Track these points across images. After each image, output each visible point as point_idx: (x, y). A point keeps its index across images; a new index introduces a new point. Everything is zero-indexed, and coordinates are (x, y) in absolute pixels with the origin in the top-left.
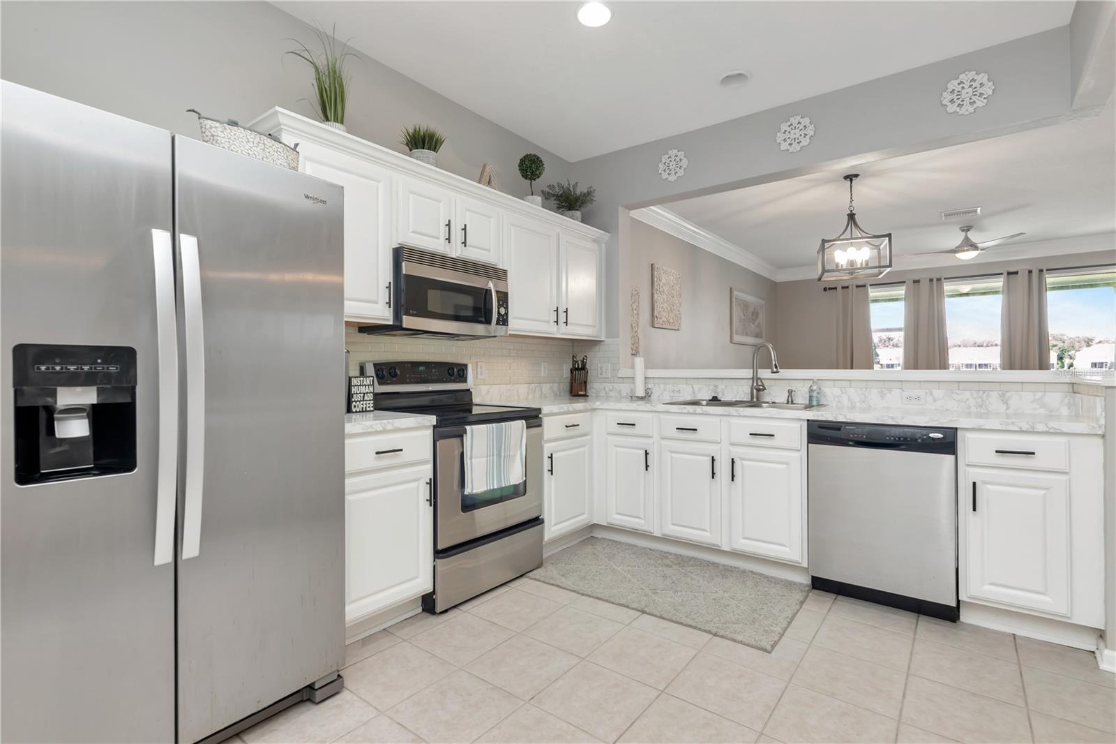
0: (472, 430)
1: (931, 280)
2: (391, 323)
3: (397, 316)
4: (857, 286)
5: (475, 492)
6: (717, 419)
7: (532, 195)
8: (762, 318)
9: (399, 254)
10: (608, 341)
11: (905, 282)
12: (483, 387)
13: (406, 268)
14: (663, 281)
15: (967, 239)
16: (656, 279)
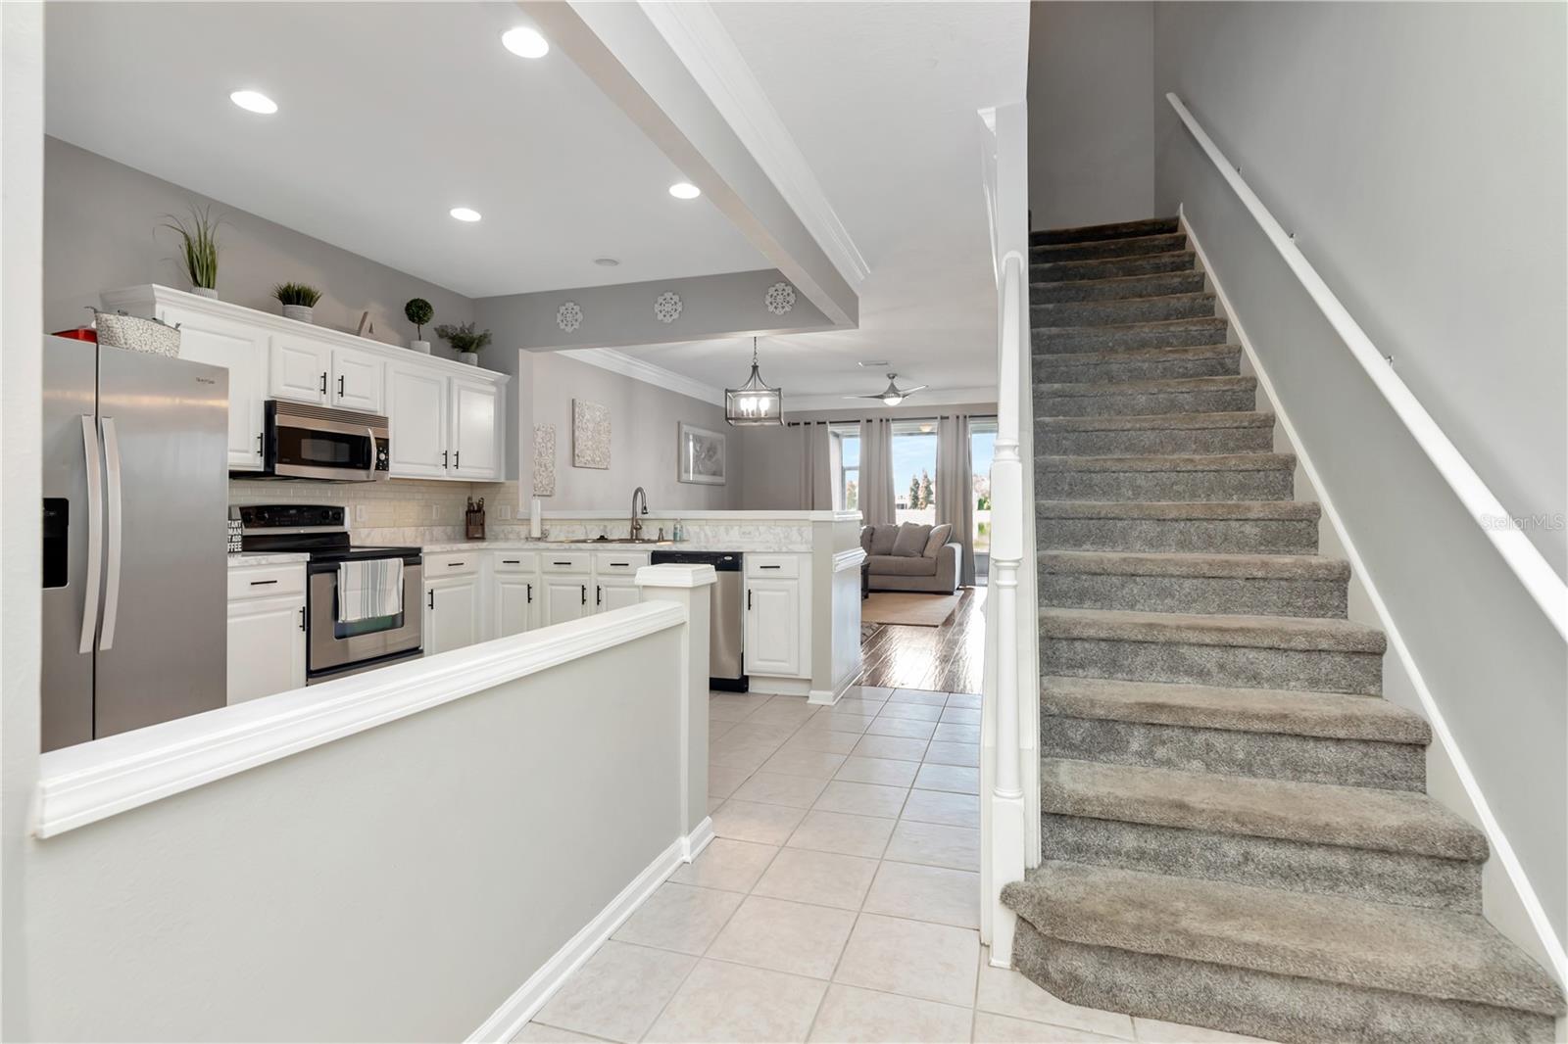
0: (346, 566)
1: (881, 421)
2: (262, 470)
3: (269, 463)
4: (819, 423)
5: (349, 619)
6: (587, 554)
7: (420, 339)
8: (721, 454)
9: (271, 408)
10: (508, 483)
11: (859, 421)
12: (362, 530)
13: (279, 420)
14: (587, 417)
15: (892, 385)
16: (577, 416)
